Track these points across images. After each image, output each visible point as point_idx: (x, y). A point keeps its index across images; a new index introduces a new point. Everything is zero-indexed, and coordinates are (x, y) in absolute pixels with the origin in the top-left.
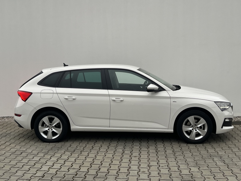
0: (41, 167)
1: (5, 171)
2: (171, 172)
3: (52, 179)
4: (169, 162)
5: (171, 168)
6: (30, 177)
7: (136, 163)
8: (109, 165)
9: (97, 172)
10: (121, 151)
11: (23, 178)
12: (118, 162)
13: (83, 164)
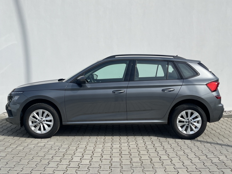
0: (72, 158)
1: (37, 163)
2: (202, 161)
3: (89, 169)
4: (195, 152)
5: (200, 157)
6: (66, 169)
7: (164, 152)
8: (139, 155)
9: (130, 162)
10: (142, 142)
11: (58, 169)
12: (145, 153)
13: (112, 155)
